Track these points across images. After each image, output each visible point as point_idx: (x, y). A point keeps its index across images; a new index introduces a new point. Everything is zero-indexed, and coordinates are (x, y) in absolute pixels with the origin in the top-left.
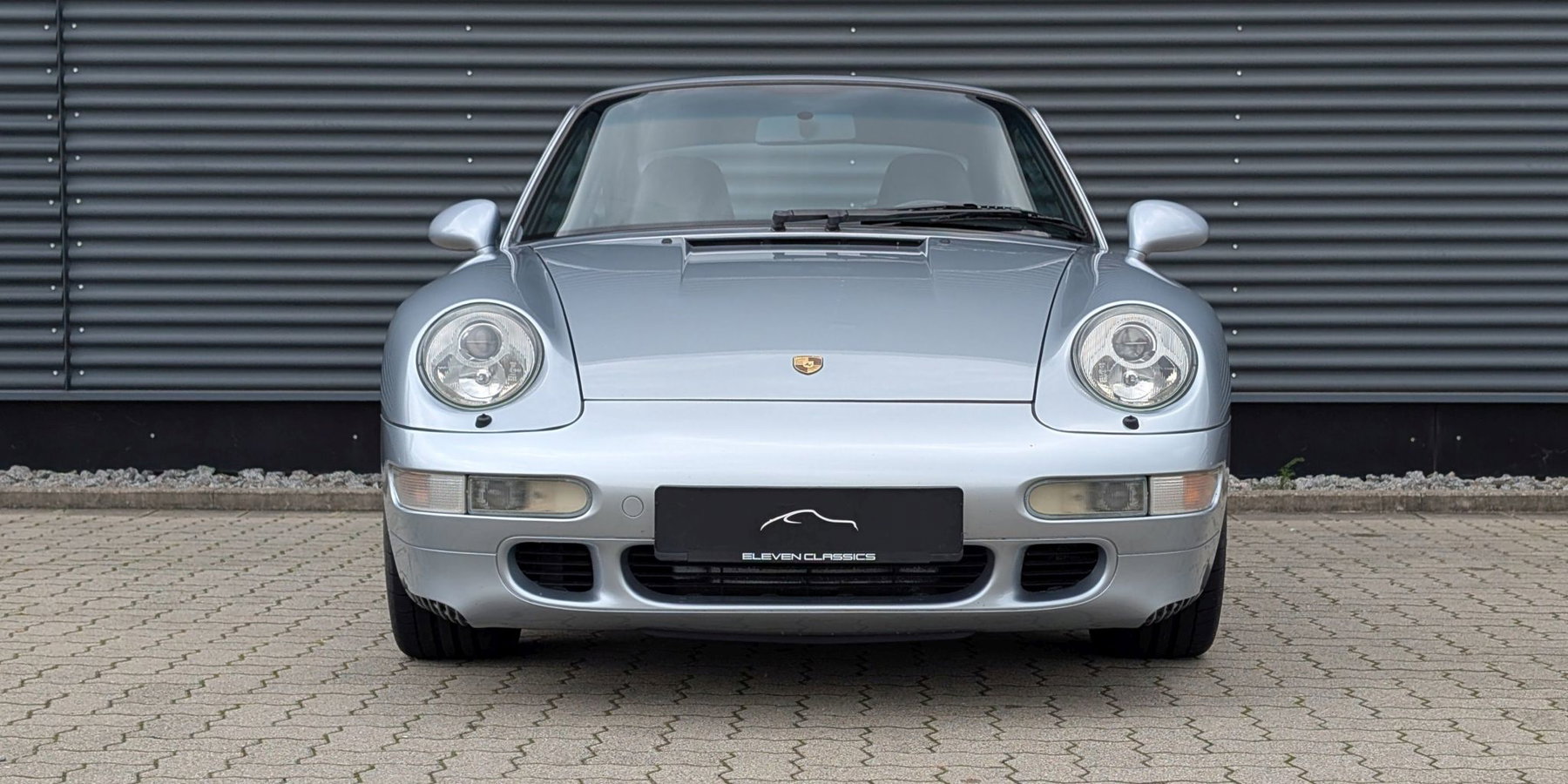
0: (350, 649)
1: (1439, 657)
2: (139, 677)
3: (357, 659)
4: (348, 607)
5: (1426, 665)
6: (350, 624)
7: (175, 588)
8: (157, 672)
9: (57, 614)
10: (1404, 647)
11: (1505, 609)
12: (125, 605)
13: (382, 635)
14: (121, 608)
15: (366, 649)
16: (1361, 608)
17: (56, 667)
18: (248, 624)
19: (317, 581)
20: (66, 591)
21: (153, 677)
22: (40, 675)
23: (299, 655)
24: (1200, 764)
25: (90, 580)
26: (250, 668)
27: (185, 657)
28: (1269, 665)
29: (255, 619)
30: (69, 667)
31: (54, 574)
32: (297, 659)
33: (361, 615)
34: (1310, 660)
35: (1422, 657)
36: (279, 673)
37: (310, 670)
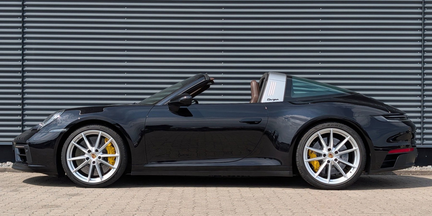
0: (107, 207)
1: (378, 210)
2: (58, 214)
3: (110, 210)
4: (103, 197)
5: (375, 212)
6: (106, 201)
7: (58, 192)
8: (62, 213)
9: (31, 199)
10: (369, 208)
11: (393, 199)
12: (47, 196)
13: (114, 204)
14: (46, 197)
15: (111, 207)
16: (357, 199)
17: (36, 211)
18: (80, 201)
19: (93, 191)
20: (31, 193)
21: (61, 214)
22: (33, 213)
23: (96, 209)
25: (36, 190)
26: (85, 212)
27: (67, 209)
28: (336, 212)
29: (81, 200)
30: (40, 211)
31: (26, 189)
32: (95, 210)
33: (108, 199)
34: (347, 211)
35: (374, 211)
36: (92, 213)
37: (99, 212)
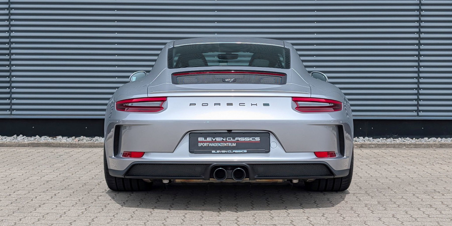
2: (20, 196)
8: (25, 194)
11: (374, 176)
24: (285, 220)
26: (49, 193)
30: (3, 193)
36: (56, 195)
37: (64, 193)
